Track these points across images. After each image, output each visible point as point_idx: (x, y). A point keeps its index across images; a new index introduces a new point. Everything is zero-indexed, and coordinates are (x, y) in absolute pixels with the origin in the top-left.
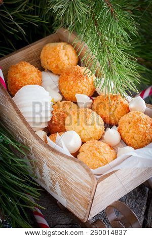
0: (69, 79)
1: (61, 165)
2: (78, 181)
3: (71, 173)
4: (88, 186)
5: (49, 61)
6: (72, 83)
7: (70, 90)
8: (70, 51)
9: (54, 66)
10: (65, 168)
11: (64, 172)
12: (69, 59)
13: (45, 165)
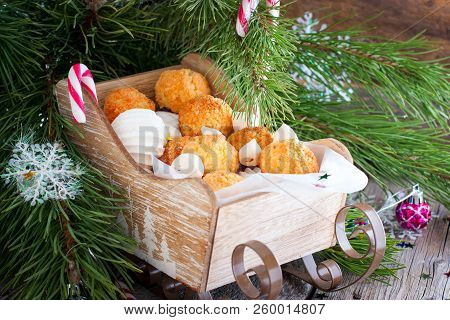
0: (193, 109)
1: (170, 197)
2: (192, 214)
3: (183, 205)
4: (206, 214)
5: (167, 89)
6: (197, 113)
7: (194, 123)
8: (198, 78)
9: (174, 97)
10: (175, 199)
11: (174, 208)
12: (196, 89)
13: (147, 212)
